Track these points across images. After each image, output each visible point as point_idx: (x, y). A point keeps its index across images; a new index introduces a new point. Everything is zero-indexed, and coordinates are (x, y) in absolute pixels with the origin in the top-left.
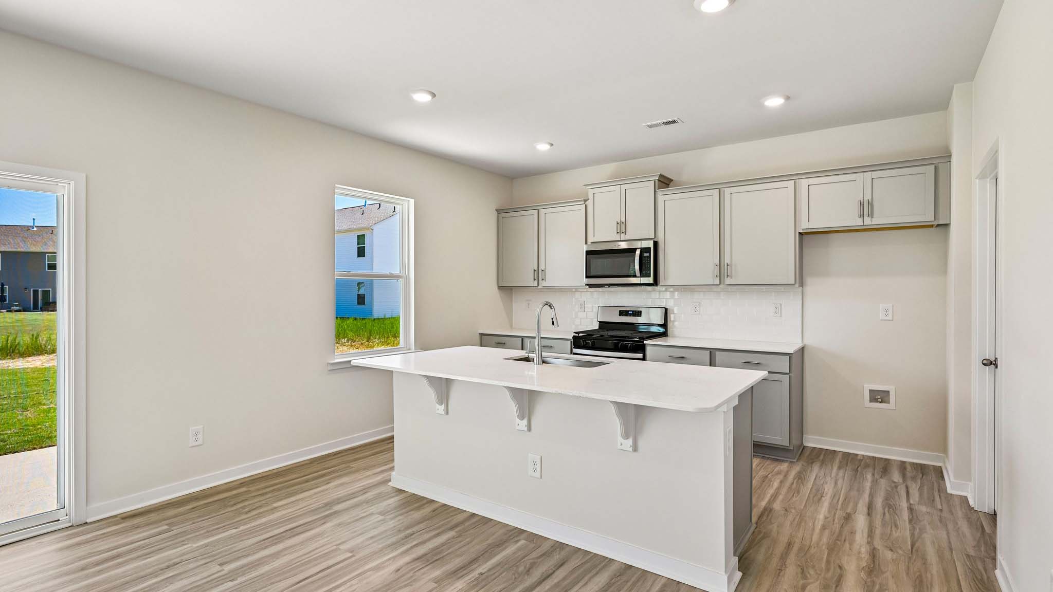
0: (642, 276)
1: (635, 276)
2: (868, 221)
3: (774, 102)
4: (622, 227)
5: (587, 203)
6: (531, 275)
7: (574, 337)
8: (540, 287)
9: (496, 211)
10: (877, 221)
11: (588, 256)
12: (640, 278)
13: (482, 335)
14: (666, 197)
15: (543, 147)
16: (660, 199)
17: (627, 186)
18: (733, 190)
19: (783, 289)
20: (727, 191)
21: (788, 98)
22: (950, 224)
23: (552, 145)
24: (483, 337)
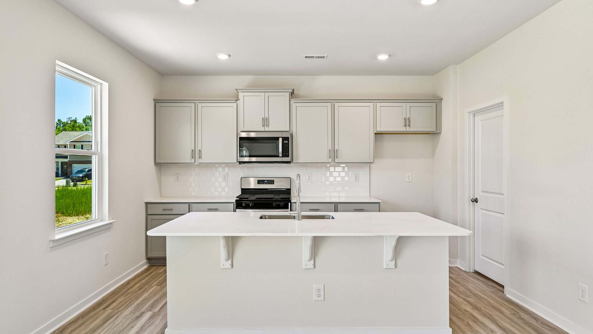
0: (283, 156)
1: (278, 156)
2: (408, 129)
3: (383, 57)
4: (265, 121)
5: (237, 102)
6: (189, 154)
7: (236, 201)
8: (196, 163)
9: (153, 101)
10: (412, 129)
11: (240, 141)
12: (282, 158)
13: (147, 203)
14: (298, 105)
15: (223, 57)
16: (294, 105)
17: (270, 94)
18: (340, 104)
19: (360, 165)
20: (337, 105)
21: (390, 56)
22: (441, 133)
23: (230, 56)
24: (148, 205)
